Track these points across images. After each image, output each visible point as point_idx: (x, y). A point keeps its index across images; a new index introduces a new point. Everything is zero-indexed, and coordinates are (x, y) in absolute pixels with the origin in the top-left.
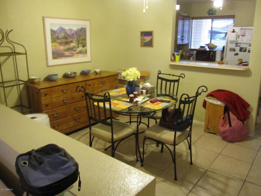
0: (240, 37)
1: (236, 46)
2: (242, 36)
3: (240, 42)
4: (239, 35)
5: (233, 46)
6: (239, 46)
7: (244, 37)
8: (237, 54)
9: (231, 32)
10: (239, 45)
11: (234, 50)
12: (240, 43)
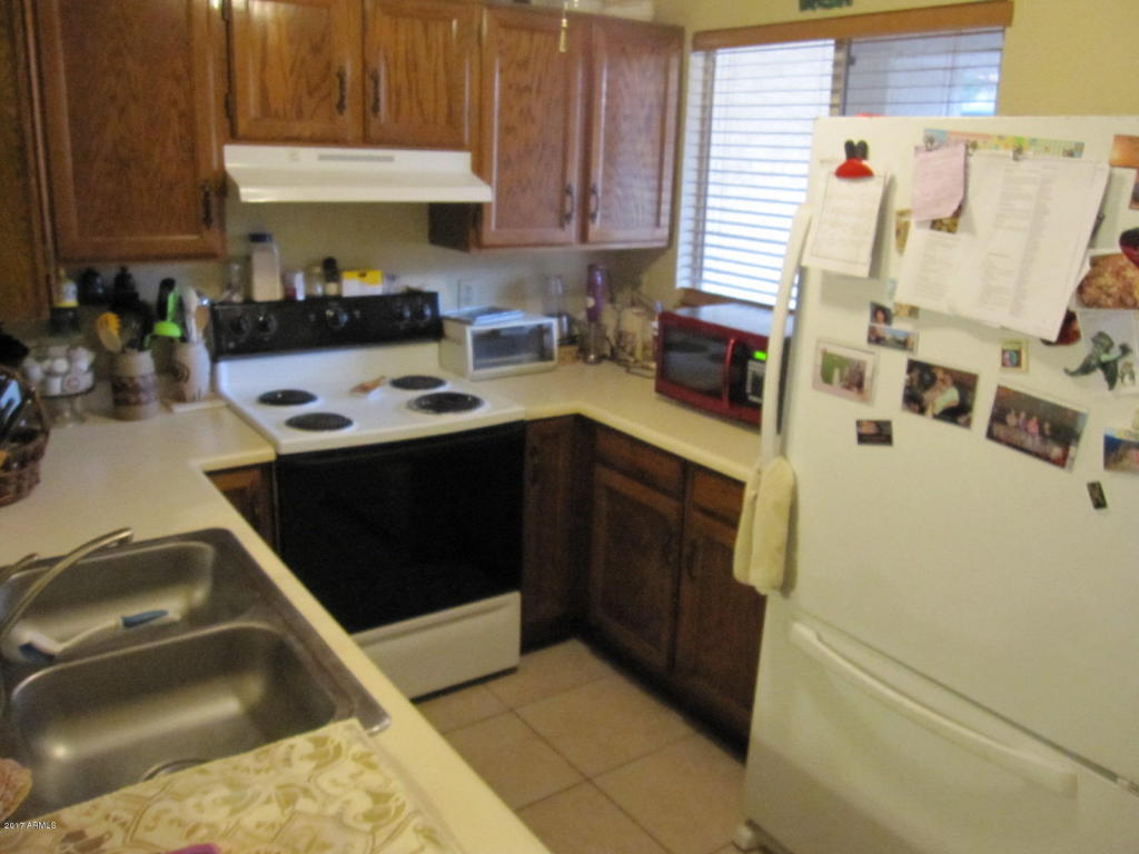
0: (918, 236)
1: (876, 339)
2: (936, 224)
3: (915, 302)
4: (902, 214)
5: (847, 331)
6: (903, 344)
7: (956, 246)
8: (877, 434)
9: (835, 167)
10: (900, 326)
11: (856, 381)
12: (913, 311)
